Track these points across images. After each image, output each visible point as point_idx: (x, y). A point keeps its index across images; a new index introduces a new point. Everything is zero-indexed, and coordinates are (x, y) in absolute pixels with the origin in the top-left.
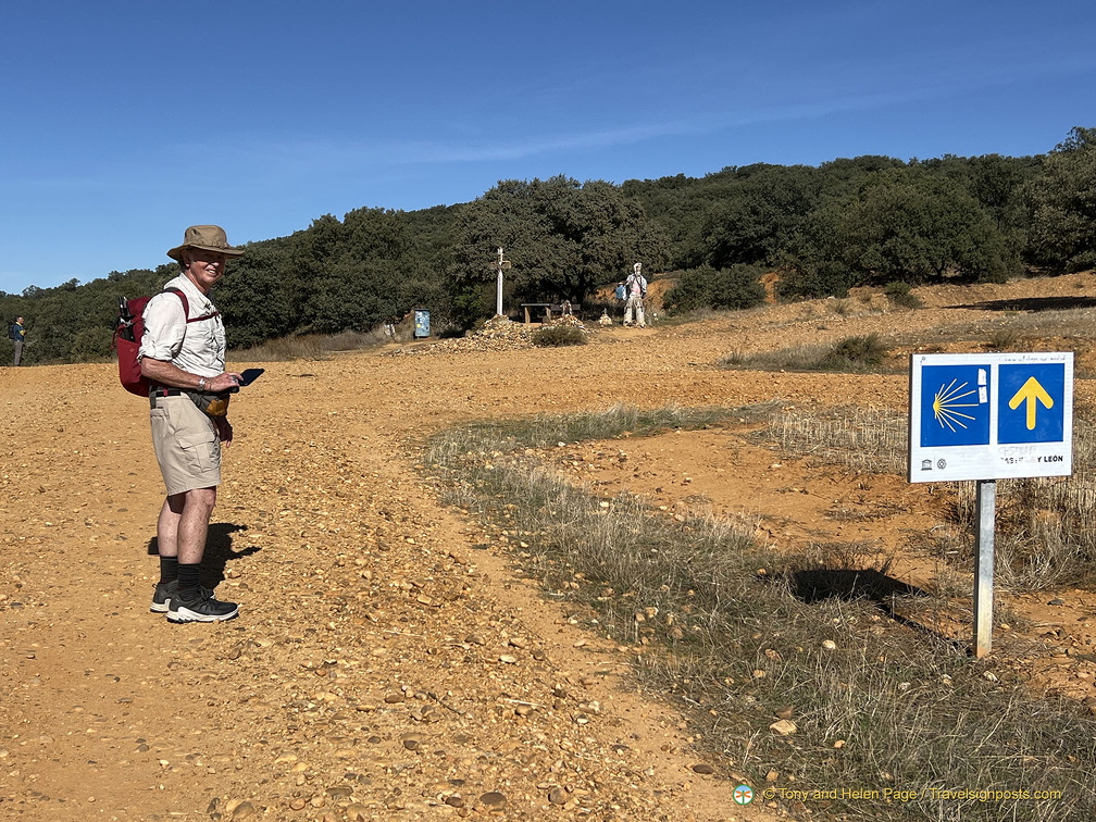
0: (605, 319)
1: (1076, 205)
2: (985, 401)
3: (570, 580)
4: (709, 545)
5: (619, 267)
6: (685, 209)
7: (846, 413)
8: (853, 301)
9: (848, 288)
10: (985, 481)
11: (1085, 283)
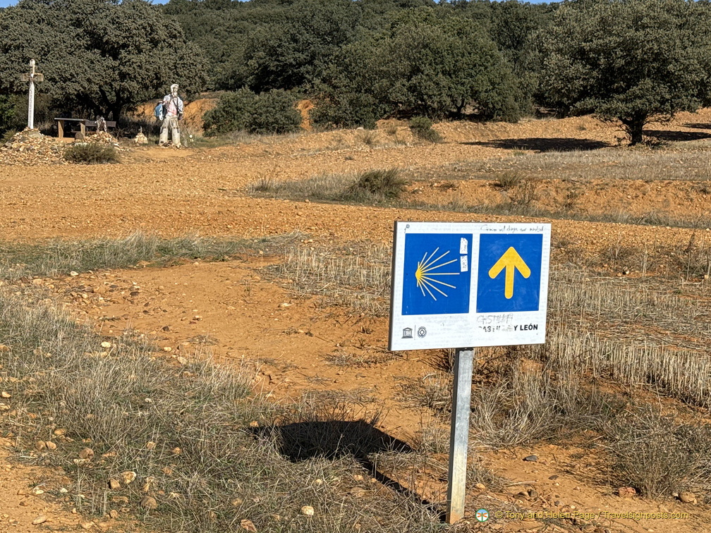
0: (141, 138)
1: (580, 55)
2: (466, 270)
3: (46, 439)
4: (205, 395)
5: (156, 87)
6: (229, 30)
7: (359, 249)
8: (380, 132)
9: (377, 119)
10: (463, 349)
11: (587, 125)
